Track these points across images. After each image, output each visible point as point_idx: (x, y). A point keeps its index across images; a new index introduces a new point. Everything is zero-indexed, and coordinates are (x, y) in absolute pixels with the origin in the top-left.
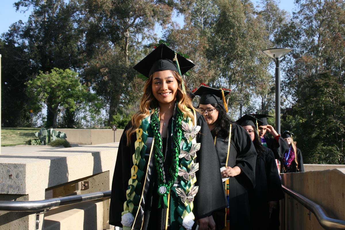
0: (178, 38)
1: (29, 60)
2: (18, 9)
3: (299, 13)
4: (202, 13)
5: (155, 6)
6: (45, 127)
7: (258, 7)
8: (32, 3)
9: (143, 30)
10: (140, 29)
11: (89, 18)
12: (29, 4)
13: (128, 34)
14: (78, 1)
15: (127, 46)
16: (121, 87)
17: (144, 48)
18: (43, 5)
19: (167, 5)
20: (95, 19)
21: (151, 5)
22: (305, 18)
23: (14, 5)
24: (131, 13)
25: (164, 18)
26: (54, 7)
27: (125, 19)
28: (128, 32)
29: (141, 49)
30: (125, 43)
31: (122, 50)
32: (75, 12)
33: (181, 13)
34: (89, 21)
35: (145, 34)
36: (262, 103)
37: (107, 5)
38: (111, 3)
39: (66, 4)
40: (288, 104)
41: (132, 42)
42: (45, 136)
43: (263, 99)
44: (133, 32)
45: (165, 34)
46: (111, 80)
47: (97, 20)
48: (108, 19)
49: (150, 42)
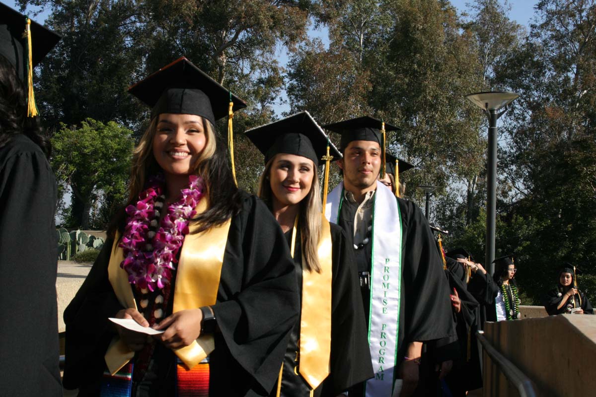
0: (318, 67)
1: (42, 104)
2: (23, 9)
3: (542, 26)
4: (362, 24)
5: (277, 9)
6: (66, 227)
7: (464, 14)
9: (252, 53)
10: (246, 51)
11: (153, 29)
13: (225, 61)
15: (223, 79)
17: (254, 85)
18: (70, 3)
19: (297, 8)
20: (166, 31)
21: (269, 7)
22: (553, 37)
24: (231, 21)
25: (293, 32)
26: (91, 7)
27: (219, 31)
28: (224, 55)
29: (250, 87)
30: (218, 76)
32: (129, 17)
33: (323, 23)
34: (154, 33)
35: (256, 60)
36: (468, 191)
39: (113, 1)
40: (517, 194)
41: (231, 74)
42: (66, 244)
43: (469, 184)
44: (234, 57)
45: (294, 60)
47: (169, 32)
48: (189, 30)
49: (265, 76)
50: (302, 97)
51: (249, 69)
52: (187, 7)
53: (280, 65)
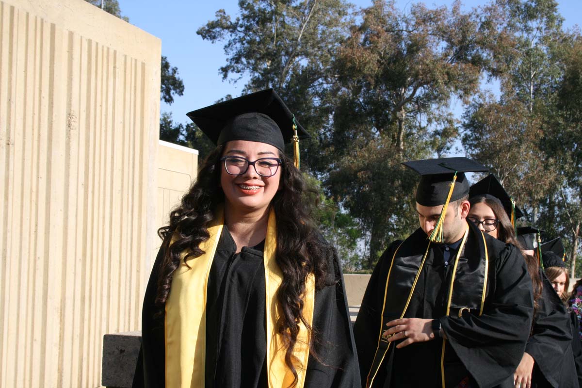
0: (491, 119)
2: (225, 76)
4: (532, 76)
5: (451, 66)
8: (247, 67)
9: (429, 107)
10: (424, 106)
11: (338, 89)
12: (243, 69)
13: (404, 115)
14: (322, 62)
15: (402, 134)
16: (391, 203)
17: (431, 137)
18: (265, 70)
19: (470, 64)
20: (350, 91)
21: (444, 65)
23: (221, 71)
24: (409, 79)
25: (466, 86)
26: (284, 73)
27: (398, 89)
28: (403, 111)
29: (426, 138)
30: (398, 130)
31: (394, 141)
32: (318, 79)
33: (495, 78)
34: (340, 93)
35: (432, 114)
37: (370, 68)
38: (377, 64)
39: (303, 67)
41: (410, 128)
44: (412, 111)
45: (469, 112)
46: (375, 190)
47: (352, 91)
48: (370, 89)
49: (440, 128)
50: (476, 146)
51: (426, 122)
52: (369, 69)
53: (454, 118)
